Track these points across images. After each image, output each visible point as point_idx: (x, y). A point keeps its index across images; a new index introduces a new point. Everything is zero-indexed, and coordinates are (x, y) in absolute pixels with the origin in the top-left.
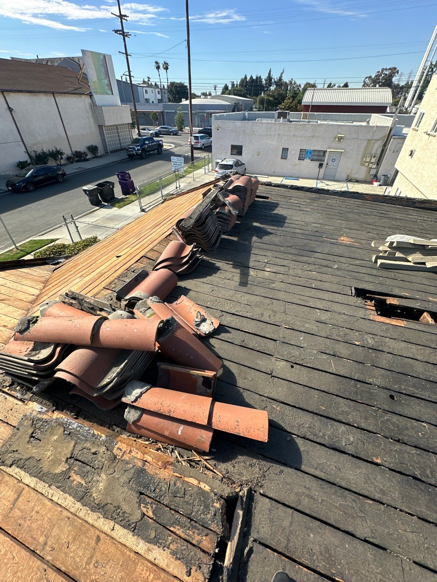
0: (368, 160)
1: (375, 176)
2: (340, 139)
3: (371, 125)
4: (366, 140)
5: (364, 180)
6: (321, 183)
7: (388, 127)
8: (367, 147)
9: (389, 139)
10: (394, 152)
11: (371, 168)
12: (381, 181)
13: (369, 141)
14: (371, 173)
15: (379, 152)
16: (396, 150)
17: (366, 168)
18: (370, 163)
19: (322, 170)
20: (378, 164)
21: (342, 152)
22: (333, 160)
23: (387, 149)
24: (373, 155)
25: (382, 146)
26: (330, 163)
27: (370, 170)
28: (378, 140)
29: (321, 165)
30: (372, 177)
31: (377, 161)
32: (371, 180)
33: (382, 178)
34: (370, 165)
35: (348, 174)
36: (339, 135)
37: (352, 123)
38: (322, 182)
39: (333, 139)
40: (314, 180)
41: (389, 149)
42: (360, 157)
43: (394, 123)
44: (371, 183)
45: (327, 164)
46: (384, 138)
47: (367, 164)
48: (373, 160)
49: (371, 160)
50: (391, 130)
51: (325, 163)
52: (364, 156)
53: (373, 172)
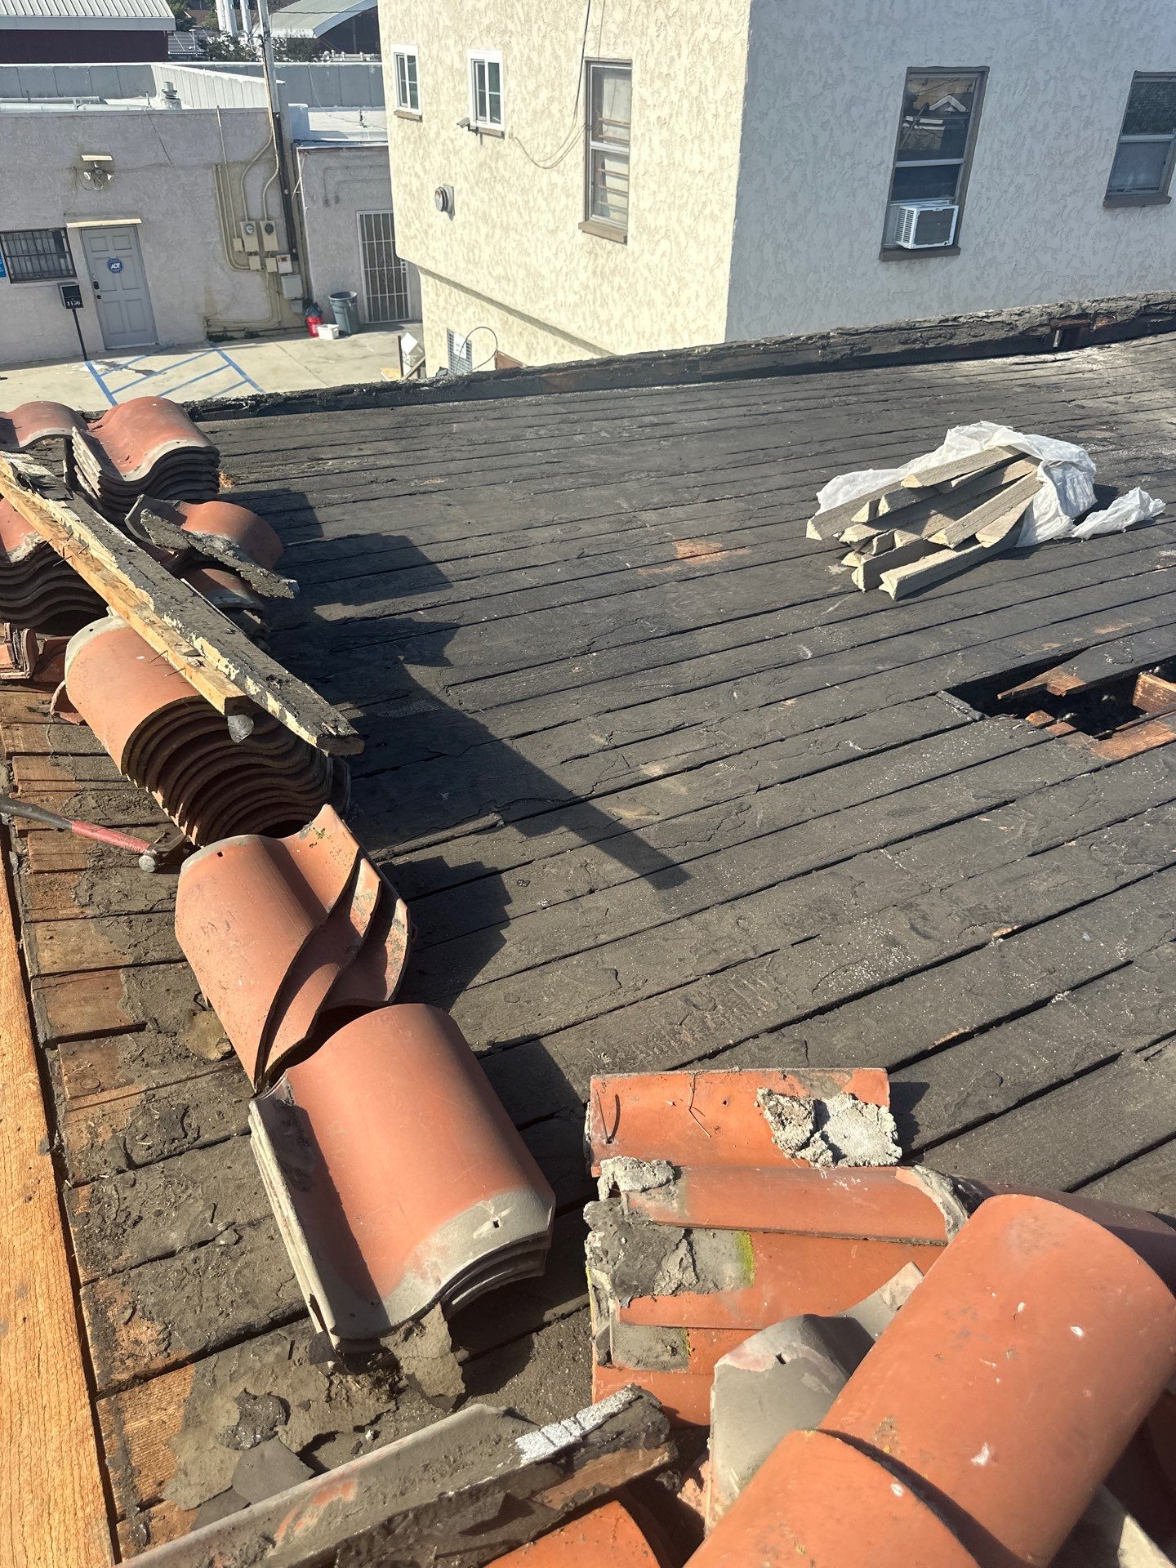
0: (252, 244)
1: (308, 302)
2: (100, 171)
3: (184, 107)
4: (207, 166)
5: (273, 324)
6: (115, 373)
7: (264, 111)
8: (222, 196)
9: (288, 154)
10: (326, 203)
11: (277, 276)
12: (338, 317)
13: (220, 169)
14: (286, 294)
15: (276, 209)
16: (331, 196)
17: (258, 278)
18: (264, 255)
19: (88, 315)
20: (295, 258)
21: (135, 225)
22: (114, 265)
23: (298, 195)
24: (262, 224)
25: (277, 186)
26: (106, 279)
27: (279, 284)
28: (249, 164)
29: (71, 296)
30: (298, 308)
31: (285, 246)
32: (299, 322)
33: (336, 305)
34: (271, 264)
35: (203, 310)
36: (86, 158)
37: (102, 102)
38: (114, 366)
39: (70, 177)
40: (75, 366)
41: (307, 193)
42: (215, 238)
43: (279, 96)
44: (305, 331)
45: (96, 286)
46: (269, 156)
47: (255, 263)
48: (272, 243)
49: (261, 243)
50: (278, 123)
51: (83, 281)
52: (230, 234)
53: (292, 288)
